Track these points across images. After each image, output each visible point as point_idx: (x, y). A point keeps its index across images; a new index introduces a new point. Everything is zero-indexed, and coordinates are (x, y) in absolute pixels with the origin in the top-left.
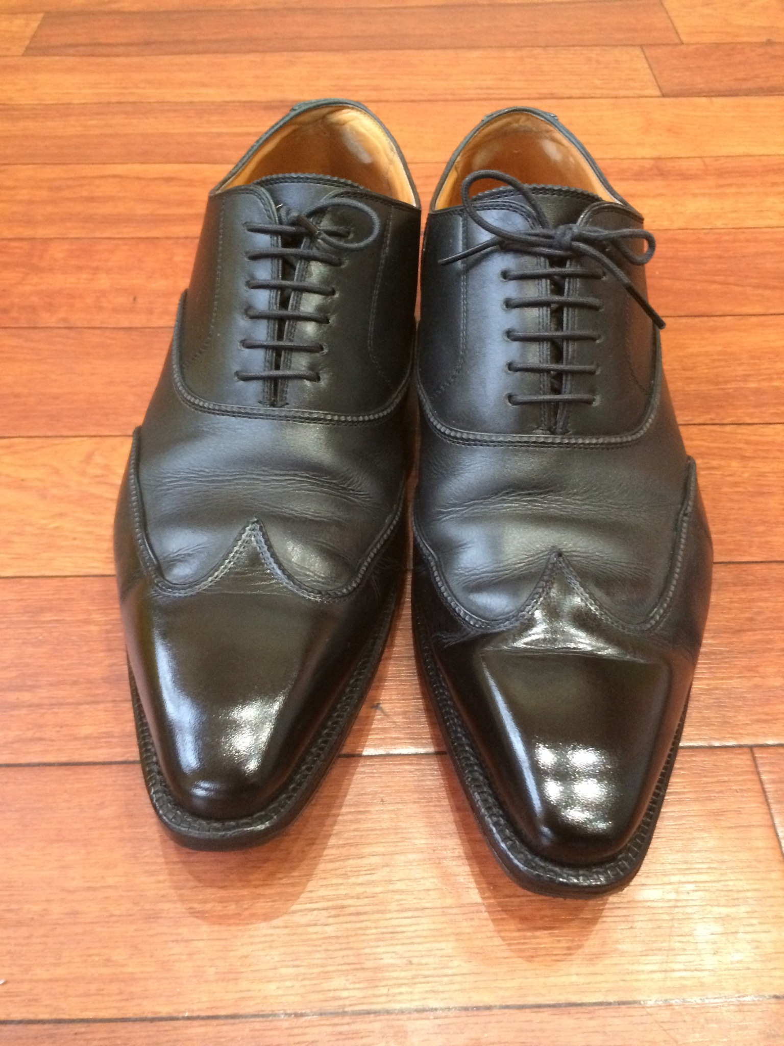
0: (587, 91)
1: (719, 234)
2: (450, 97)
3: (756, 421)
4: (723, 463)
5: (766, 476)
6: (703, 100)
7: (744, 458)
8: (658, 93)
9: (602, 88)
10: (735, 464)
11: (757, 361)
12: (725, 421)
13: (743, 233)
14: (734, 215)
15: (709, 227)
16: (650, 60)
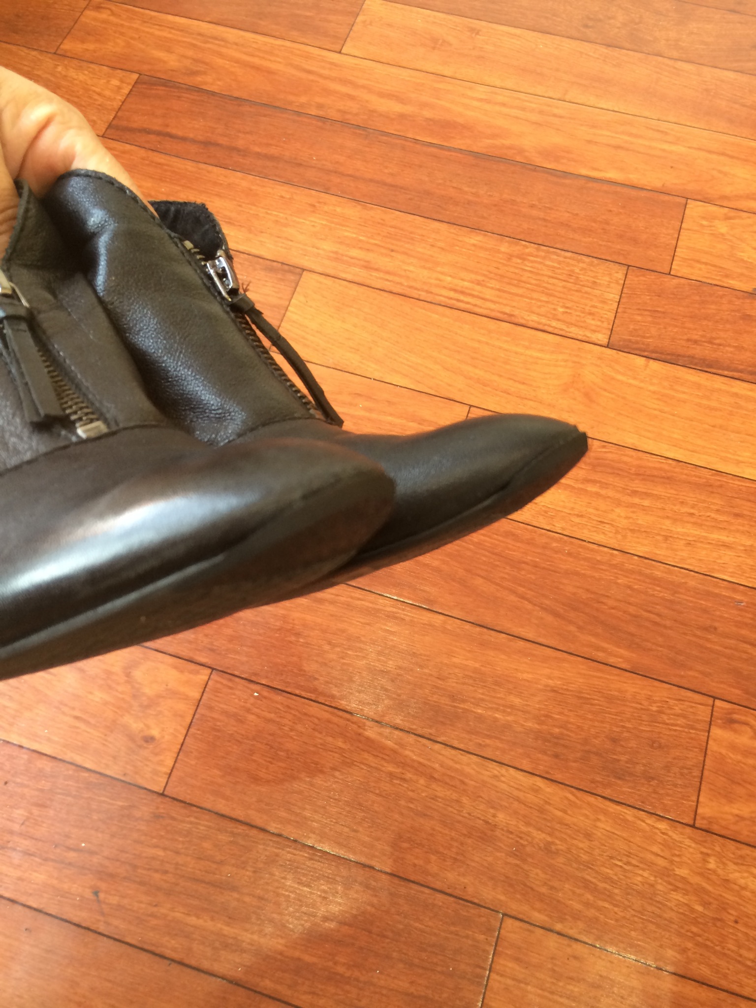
0: (544, 320)
1: (552, 538)
2: (423, 295)
3: (461, 746)
4: (414, 778)
5: (437, 801)
6: (641, 361)
7: (432, 778)
8: (605, 341)
9: (558, 320)
10: (422, 781)
11: (496, 688)
12: (439, 740)
13: (571, 543)
14: (577, 520)
15: (548, 528)
16: (625, 290)
